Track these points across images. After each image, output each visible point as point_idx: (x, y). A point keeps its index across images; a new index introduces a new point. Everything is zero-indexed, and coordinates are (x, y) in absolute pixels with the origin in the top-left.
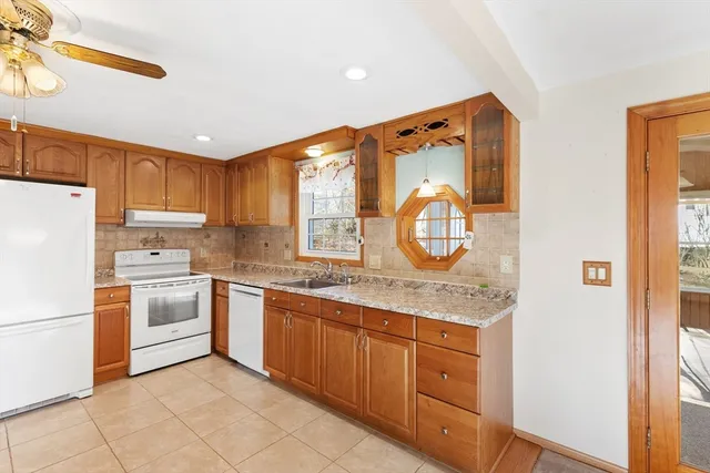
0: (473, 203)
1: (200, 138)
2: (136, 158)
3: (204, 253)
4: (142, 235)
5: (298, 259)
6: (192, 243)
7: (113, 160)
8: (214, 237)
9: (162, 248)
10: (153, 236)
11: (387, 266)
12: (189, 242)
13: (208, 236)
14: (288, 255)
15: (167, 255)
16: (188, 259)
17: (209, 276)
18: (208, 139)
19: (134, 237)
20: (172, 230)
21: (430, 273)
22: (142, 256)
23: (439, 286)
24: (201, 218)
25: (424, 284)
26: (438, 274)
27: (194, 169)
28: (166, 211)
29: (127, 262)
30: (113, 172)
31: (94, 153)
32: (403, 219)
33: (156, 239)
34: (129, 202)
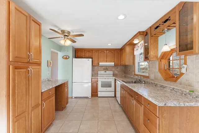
0: (179, 51)
2: (101, 51)
3: (116, 72)
4: (104, 68)
5: (135, 75)
6: (113, 70)
7: (97, 52)
8: (119, 68)
9: (107, 71)
10: (105, 68)
11: (156, 79)
13: (117, 68)
14: (133, 73)
15: (108, 72)
16: (112, 73)
17: (114, 78)
19: (102, 68)
20: (109, 67)
21: (169, 82)
22: (103, 72)
23: (171, 88)
24: (113, 64)
25: (166, 87)
26: (172, 83)
27: (113, 52)
28: (107, 62)
29: (100, 73)
30: (97, 55)
31: (94, 52)
32: (161, 61)
33: (106, 69)
34: (99, 61)
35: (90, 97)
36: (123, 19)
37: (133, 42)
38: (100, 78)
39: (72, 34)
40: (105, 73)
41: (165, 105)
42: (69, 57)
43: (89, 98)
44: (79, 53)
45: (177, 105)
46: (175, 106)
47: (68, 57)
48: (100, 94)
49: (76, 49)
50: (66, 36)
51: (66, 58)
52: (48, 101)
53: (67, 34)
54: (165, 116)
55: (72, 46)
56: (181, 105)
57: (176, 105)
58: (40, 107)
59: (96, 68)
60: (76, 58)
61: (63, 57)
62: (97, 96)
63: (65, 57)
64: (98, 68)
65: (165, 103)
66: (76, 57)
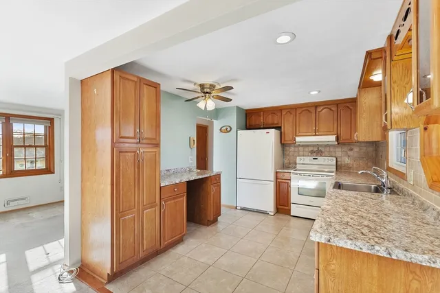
1: (312, 93)
2: (301, 110)
3: (346, 161)
4: (311, 149)
5: (388, 168)
6: (339, 153)
7: (291, 114)
8: (355, 150)
9: (321, 156)
10: (316, 149)
12: (337, 153)
13: (351, 150)
14: (385, 164)
15: (321, 160)
16: (334, 163)
18: (316, 92)
19: (307, 149)
21: (437, 195)
22: (308, 160)
24: (333, 138)
27: (333, 109)
28: (316, 135)
29: (301, 162)
30: (291, 119)
31: (284, 113)
32: (425, 129)
33: (317, 151)
34: (297, 132)
35: (272, 214)
36: (290, 41)
37: (371, 78)
38: (296, 174)
39: (218, 87)
40: (315, 162)
41: (329, 241)
42: (231, 129)
43: (270, 213)
44: (252, 119)
45: (365, 250)
46: (357, 249)
47: (229, 129)
48: (295, 210)
49: (246, 110)
50: (207, 93)
51: (226, 130)
52: (173, 201)
53: (208, 90)
54: (333, 270)
55: (237, 107)
56: (378, 251)
57: (361, 249)
58: (158, 208)
59: (292, 149)
60: (247, 129)
61: (221, 129)
62: (288, 212)
63: (224, 128)
64: (296, 149)
65: (328, 237)
66: (249, 127)
